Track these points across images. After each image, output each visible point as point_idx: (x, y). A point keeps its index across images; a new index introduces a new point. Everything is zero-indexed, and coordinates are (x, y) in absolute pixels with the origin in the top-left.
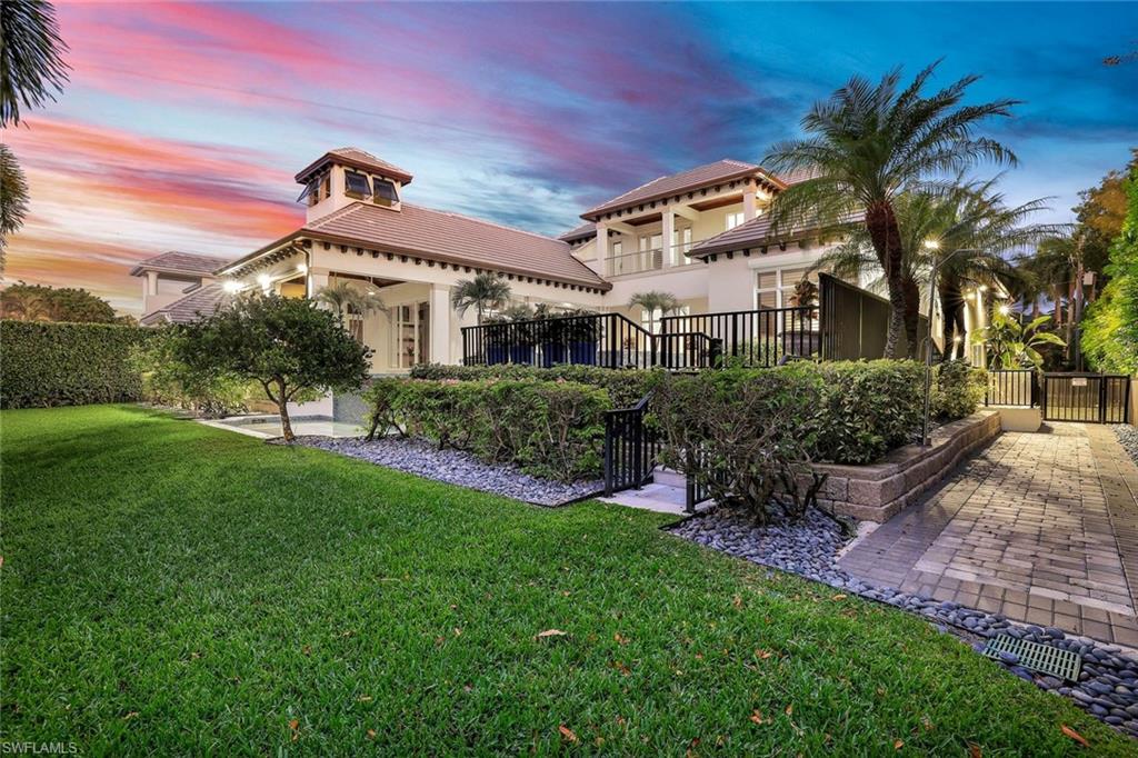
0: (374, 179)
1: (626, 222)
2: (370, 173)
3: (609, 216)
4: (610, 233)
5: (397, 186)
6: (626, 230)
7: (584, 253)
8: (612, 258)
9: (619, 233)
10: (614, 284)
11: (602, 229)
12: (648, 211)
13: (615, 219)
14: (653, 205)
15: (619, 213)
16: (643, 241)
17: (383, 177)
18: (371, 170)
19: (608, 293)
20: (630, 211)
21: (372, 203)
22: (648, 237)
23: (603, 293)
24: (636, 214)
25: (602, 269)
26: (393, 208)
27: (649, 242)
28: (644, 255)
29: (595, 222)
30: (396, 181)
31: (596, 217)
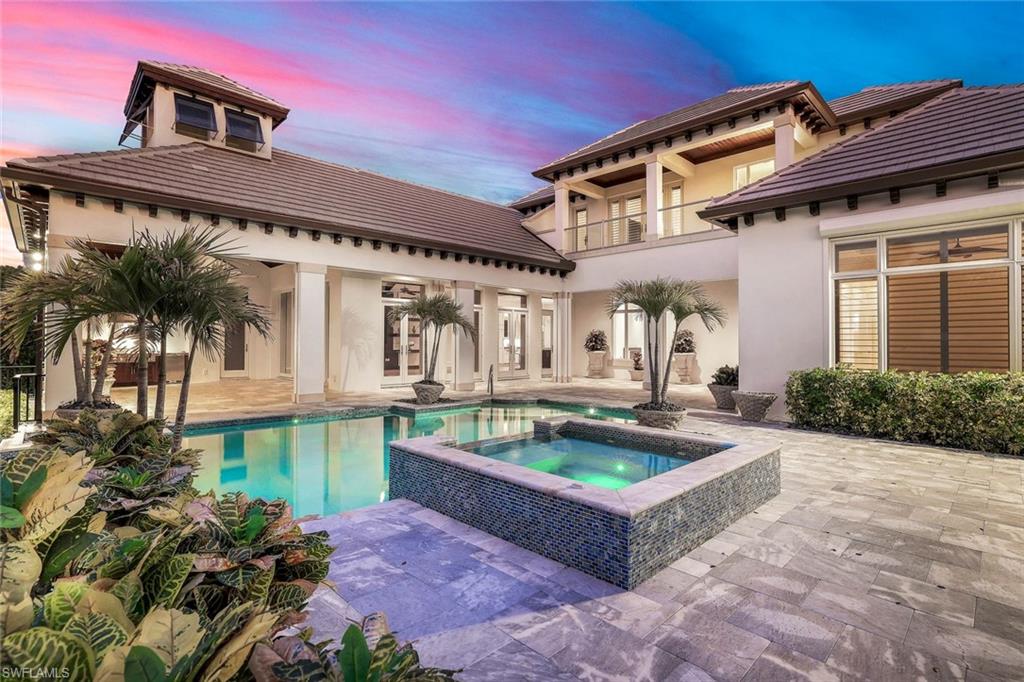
0: (227, 111)
1: (593, 181)
2: (219, 101)
3: (571, 171)
4: (573, 197)
5: (266, 124)
6: (592, 192)
7: (539, 222)
8: (574, 228)
9: (583, 197)
10: (578, 263)
11: (562, 189)
12: (625, 163)
13: (580, 176)
14: (632, 153)
15: (585, 167)
16: (615, 207)
17: (241, 107)
18: (223, 96)
19: (569, 275)
20: (599, 163)
21: (223, 146)
22: (621, 201)
23: (563, 274)
24: (609, 168)
25: (561, 243)
26: (257, 154)
27: (622, 209)
28: (616, 224)
29: (553, 181)
30: (264, 115)
31: (553, 174)
